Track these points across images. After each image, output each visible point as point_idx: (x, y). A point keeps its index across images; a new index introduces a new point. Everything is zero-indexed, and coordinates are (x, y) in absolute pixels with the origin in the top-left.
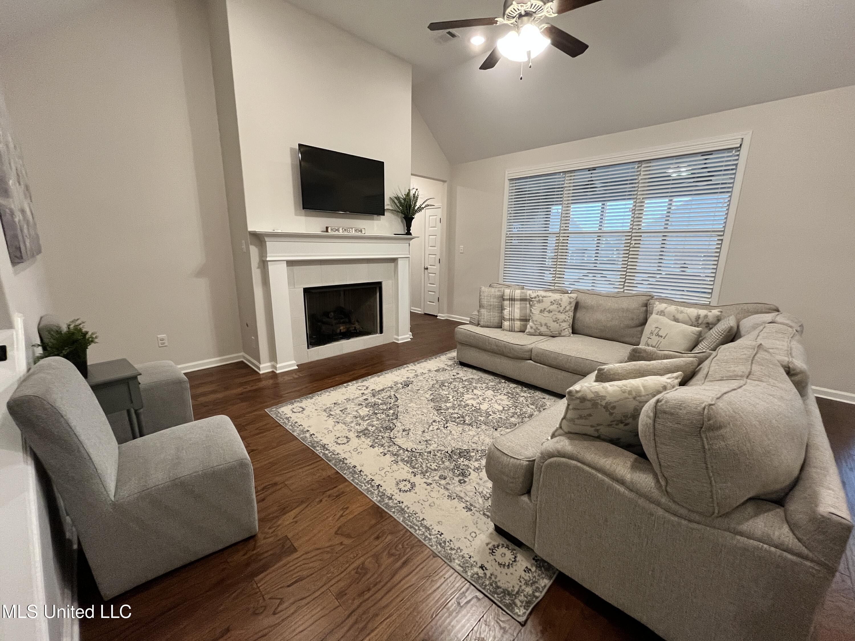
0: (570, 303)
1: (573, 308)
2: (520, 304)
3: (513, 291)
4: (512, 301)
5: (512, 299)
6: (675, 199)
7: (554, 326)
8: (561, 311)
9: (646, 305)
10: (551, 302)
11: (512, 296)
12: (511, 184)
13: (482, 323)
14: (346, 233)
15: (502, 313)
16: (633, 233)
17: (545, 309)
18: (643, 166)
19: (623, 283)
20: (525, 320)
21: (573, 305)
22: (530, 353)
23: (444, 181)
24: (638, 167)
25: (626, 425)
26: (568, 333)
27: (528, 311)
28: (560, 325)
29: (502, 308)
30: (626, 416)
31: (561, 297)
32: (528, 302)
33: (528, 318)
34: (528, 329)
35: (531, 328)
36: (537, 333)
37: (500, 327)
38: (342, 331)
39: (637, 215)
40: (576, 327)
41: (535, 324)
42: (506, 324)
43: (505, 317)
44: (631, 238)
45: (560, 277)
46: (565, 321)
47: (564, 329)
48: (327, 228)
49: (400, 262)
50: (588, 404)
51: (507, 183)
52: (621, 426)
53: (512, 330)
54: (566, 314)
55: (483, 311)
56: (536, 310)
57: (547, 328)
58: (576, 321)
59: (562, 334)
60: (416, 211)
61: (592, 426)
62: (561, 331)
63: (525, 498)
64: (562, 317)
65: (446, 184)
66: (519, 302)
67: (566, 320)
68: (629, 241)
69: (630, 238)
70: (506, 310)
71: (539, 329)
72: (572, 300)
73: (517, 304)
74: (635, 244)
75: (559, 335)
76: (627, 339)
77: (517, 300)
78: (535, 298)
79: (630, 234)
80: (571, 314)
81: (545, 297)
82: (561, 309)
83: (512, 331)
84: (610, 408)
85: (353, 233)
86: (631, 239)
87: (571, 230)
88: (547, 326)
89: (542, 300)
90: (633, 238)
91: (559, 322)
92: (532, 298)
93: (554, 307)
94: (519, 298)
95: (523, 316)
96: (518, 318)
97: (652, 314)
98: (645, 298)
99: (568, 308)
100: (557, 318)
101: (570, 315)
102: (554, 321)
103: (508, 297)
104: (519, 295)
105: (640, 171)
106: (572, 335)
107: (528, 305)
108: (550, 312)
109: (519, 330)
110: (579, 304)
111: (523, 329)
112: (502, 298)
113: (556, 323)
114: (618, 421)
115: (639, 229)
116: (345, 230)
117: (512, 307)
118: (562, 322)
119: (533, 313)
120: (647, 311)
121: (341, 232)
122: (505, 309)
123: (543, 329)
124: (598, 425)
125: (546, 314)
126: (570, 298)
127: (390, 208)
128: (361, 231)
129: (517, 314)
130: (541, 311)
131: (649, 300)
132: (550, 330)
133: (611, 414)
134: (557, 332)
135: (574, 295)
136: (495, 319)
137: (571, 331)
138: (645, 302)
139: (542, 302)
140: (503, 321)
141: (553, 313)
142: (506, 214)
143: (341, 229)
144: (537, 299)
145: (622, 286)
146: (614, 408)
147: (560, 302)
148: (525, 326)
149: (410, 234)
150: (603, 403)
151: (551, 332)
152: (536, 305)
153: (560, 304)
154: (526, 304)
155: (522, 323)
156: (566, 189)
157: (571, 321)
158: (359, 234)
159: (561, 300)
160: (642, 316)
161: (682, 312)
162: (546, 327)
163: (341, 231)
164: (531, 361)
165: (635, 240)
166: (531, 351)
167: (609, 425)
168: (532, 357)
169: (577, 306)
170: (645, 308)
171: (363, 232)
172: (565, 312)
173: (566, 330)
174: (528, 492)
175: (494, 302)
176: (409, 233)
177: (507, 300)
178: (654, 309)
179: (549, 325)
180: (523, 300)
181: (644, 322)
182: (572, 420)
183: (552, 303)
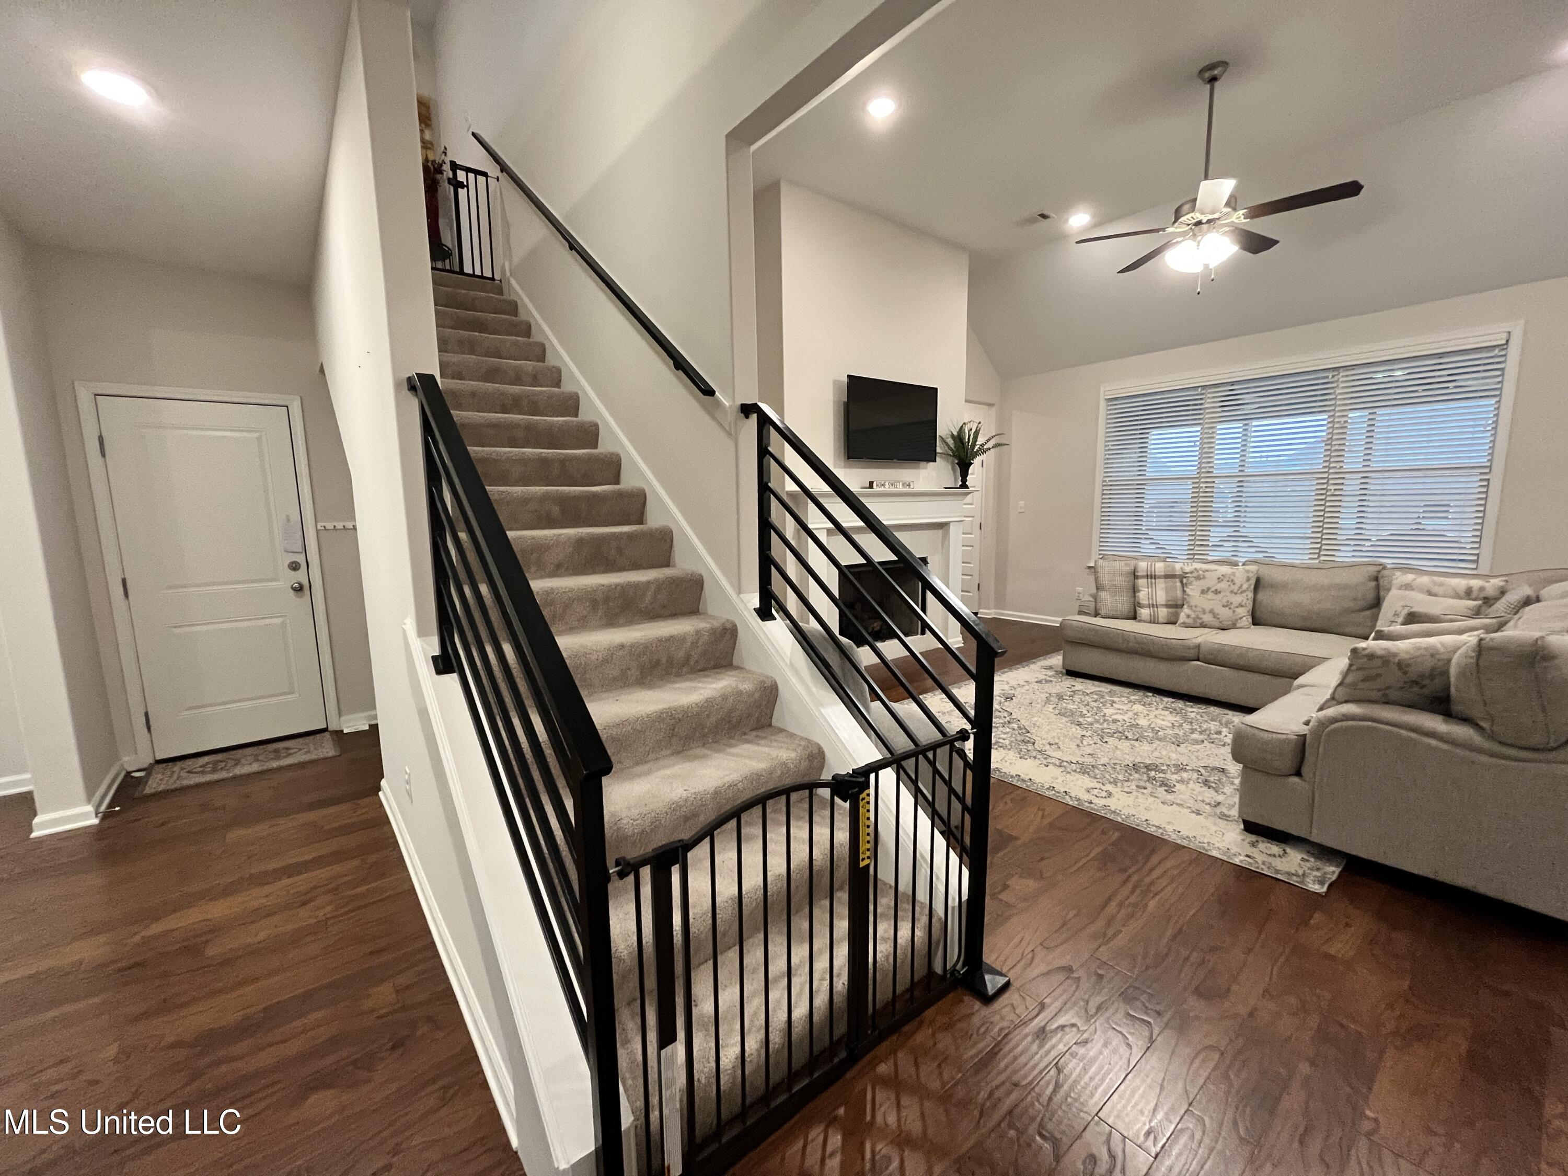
0: (1248, 579)
1: (1253, 587)
2: (1165, 582)
3: (1151, 565)
4: (1151, 578)
5: (1151, 576)
6: (1379, 411)
7: (1225, 613)
8: (1235, 591)
9: (1376, 579)
10: (1219, 578)
11: (1151, 572)
12: (1109, 406)
13: (1103, 612)
14: (893, 489)
15: (1135, 597)
16: (1330, 474)
17: (1209, 589)
18: (1341, 374)
19: (1317, 551)
20: (1176, 606)
21: (1253, 582)
22: (1197, 650)
23: (991, 405)
24: (1333, 376)
25: (1423, 687)
26: (1247, 623)
27: (1179, 593)
28: (1234, 612)
29: (1134, 590)
30: (1422, 676)
31: (1233, 571)
32: (1177, 580)
33: (1180, 603)
34: (1182, 618)
35: (1188, 616)
36: (1199, 625)
37: (1135, 618)
38: (875, 630)
39: (1337, 447)
40: (1258, 614)
41: (1195, 612)
42: (1144, 613)
43: (1141, 602)
44: (1328, 481)
45: (1202, 545)
46: (1242, 606)
47: (1241, 618)
48: (871, 483)
49: (952, 528)
50: (1378, 662)
51: (1103, 405)
52: (1416, 689)
53: (1153, 621)
54: (1244, 595)
55: (1103, 594)
56: (1193, 591)
57: (1214, 617)
58: (1257, 607)
59: (1238, 625)
60: (976, 454)
61: (1379, 690)
62: (1237, 620)
63: (1295, 779)
64: (1237, 599)
65: (994, 409)
66: (1162, 580)
67: (1243, 603)
68: (1325, 486)
69: (1325, 481)
70: (1141, 592)
71: (1200, 619)
72: (1251, 575)
73: (1161, 584)
74: (1335, 490)
75: (1234, 626)
76: (1348, 630)
77: (1160, 577)
78: (1192, 572)
79: (1326, 475)
80: (1251, 595)
81: (1207, 571)
82: (1235, 588)
83: (1154, 623)
84: (1402, 666)
85: (900, 488)
86: (1327, 483)
87: (1216, 472)
88: (1214, 614)
89: (1204, 575)
90: (1331, 482)
91: (1232, 607)
92: (1187, 573)
93: (1222, 586)
94: (1163, 574)
95: (1171, 601)
96: (1164, 603)
97: (1389, 590)
98: (1373, 569)
99: (1245, 586)
100: (1228, 601)
101: (1249, 597)
102: (1224, 606)
103: (1145, 573)
104: (1163, 570)
105: (1337, 381)
106: (1253, 626)
107: (1179, 584)
108: (1216, 592)
109: (1165, 621)
110: (1262, 581)
111: (1173, 619)
112: (1135, 575)
113: (1227, 608)
114: (1412, 681)
115: (1341, 467)
116: (892, 485)
117: (1152, 587)
118: (1237, 607)
119: (1189, 595)
120: (1378, 587)
121: (887, 488)
122: (1139, 591)
123: (1207, 618)
124: (1388, 688)
125: (1210, 595)
126: (1248, 571)
127: (941, 451)
128: (909, 485)
129: (1161, 597)
130: (1203, 592)
131: (1379, 572)
132: (1218, 618)
133: (1405, 673)
134: (1230, 623)
135: (1253, 568)
136: (1124, 606)
137: (1250, 620)
138: (1375, 574)
139: (1204, 577)
140: (1138, 608)
141: (1222, 594)
142: (1103, 451)
143: (887, 484)
144: (1195, 574)
145: (1316, 556)
146: (1408, 665)
147: (1232, 577)
148: (1177, 615)
149: (967, 487)
150: (1396, 660)
151: (1221, 622)
152: (1194, 583)
153: (1232, 581)
154: (1176, 582)
155: (1171, 610)
156: (1207, 411)
157: (1250, 607)
158: (907, 489)
159: (1234, 574)
160: (1370, 596)
161: (1441, 585)
162: (1211, 615)
163: (887, 486)
164: (1199, 663)
165: (1336, 484)
166: (1198, 647)
167: (1402, 688)
168: (1201, 656)
169: (1258, 584)
170: (1374, 584)
171: (912, 487)
172: (1242, 592)
173: (1244, 618)
174: (1298, 773)
175: (1121, 581)
176: (964, 485)
177: (1143, 577)
178: (1394, 582)
179: (1216, 611)
180: (1169, 576)
181: (1376, 604)
182: (1353, 685)
183: (1219, 580)
